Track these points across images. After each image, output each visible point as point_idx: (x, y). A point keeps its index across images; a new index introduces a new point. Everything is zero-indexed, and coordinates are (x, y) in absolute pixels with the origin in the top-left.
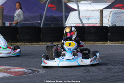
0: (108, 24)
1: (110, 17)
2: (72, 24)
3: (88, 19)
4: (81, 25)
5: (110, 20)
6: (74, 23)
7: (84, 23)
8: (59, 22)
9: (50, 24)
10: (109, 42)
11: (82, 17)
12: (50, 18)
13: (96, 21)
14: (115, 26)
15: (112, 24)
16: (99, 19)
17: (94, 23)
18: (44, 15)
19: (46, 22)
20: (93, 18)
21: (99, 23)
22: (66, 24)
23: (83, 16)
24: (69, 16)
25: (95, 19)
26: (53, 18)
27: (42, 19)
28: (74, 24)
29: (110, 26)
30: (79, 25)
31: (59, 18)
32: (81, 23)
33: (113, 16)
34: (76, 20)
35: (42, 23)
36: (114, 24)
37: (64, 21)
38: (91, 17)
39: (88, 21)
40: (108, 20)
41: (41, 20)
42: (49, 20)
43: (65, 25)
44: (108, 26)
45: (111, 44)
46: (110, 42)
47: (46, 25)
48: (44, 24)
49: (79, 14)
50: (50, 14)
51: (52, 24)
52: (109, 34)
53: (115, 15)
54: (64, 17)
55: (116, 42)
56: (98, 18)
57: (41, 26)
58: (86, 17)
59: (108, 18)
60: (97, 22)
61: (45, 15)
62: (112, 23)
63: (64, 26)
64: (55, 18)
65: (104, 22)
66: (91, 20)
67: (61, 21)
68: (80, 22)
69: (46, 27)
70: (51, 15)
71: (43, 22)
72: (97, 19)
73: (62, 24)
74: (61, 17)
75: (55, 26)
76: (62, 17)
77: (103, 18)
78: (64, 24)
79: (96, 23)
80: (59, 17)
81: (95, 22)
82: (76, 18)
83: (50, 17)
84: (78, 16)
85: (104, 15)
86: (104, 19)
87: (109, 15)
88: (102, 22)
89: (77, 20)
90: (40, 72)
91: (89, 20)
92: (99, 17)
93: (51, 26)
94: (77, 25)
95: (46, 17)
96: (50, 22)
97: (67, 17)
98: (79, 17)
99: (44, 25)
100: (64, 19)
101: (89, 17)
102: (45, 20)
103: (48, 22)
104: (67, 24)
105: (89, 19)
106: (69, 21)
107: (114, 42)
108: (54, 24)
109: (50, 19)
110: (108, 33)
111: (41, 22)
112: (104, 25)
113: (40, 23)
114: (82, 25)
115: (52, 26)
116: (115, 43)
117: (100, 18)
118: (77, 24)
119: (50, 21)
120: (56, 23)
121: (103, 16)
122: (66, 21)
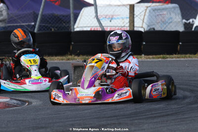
0: (142, 27)
1: (146, 17)
2: (85, 27)
3: (110, 19)
4: (99, 30)
5: (145, 21)
6: (89, 25)
7: (103, 25)
8: (64, 24)
9: (49, 28)
10: (143, 55)
11: (102, 16)
12: (50, 17)
13: (123, 23)
14: (153, 30)
15: (149, 28)
16: (128, 20)
17: (119, 25)
18: (40, 13)
19: (44, 25)
20: (118, 18)
21: (128, 25)
22: (75, 27)
23: (102, 14)
24: (80, 14)
25: (121, 20)
26: (55, 17)
27: (37, 19)
28: (89, 27)
29: (146, 30)
30: (96, 29)
31: (63, 18)
32: (99, 25)
33: (149, 15)
34: (91, 20)
35: (37, 26)
36: (152, 27)
37: (72, 23)
38: (114, 17)
39: (110, 23)
40: (142, 21)
41: (35, 21)
42: (48, 21)
43: (74, 29)
44: (142, 30)
45: (147, 58)
46: (146, 56)
47: (44, 29)
48: (40, 27)
49: (96, 12)
50: (49, 12)
51: (53, 27)
52: (144, 43)
53: (154, 13)
54: (72, 15)
55: (154, 56)
56: (127, 18)
57: (36, 31)
58: (108, 17)
59: (142, 17)
60: (125, 24)
61: (42, 13)
62: (148, 26)
63: (72, 31)
64: (58, 17)
65: (136, 24)
66: (115, 21)
67: (68, 23)
68: (97, 24)
69: (44, 31)
70: (52, 12)
71: (38, 23)
72: (125, 20)
73: (69, 27)
74: (67, 16)
75: (58, 30)
76: (69, 16)
77: (134, 17)
78: (72, 28)
79: (123, 25)
80: (63, 16)
81: (121, 23)
82: (91, 18)
83: (49, 15)
84: (94, 15)
85: (135, 13)
86: (136, 19)
87: (143, 13)
88: (132, 24)
89: (93, 20)
90: (33, 104)
91: (112, 21)
92: (128, 16)
93: (51, 30)
94: (93, 29)
95: (43, 16)
96: (50, 25)
97: (76, 17)
98: (97, 17)
99: (40, 29)
100: (72, 19)
101: (113, 16)
102: (41, 21)
103: (47, 25)
104: (78, 27)
105: (112, 19)
106: (80, 23)
107: (151, 57)
108: (56, 28)
109: (50, 19)
110: (142, 41)
111: (35, 24)
112: (136, 29)
113: (34, 26)
114: (101, 30)
115: (53, 30)
116: (153, 58)
117: (130, 18)
118: (93, 27)
119: (50, 23)
120: (59, 26)
121: (134, 15)
122: (75, 22)
